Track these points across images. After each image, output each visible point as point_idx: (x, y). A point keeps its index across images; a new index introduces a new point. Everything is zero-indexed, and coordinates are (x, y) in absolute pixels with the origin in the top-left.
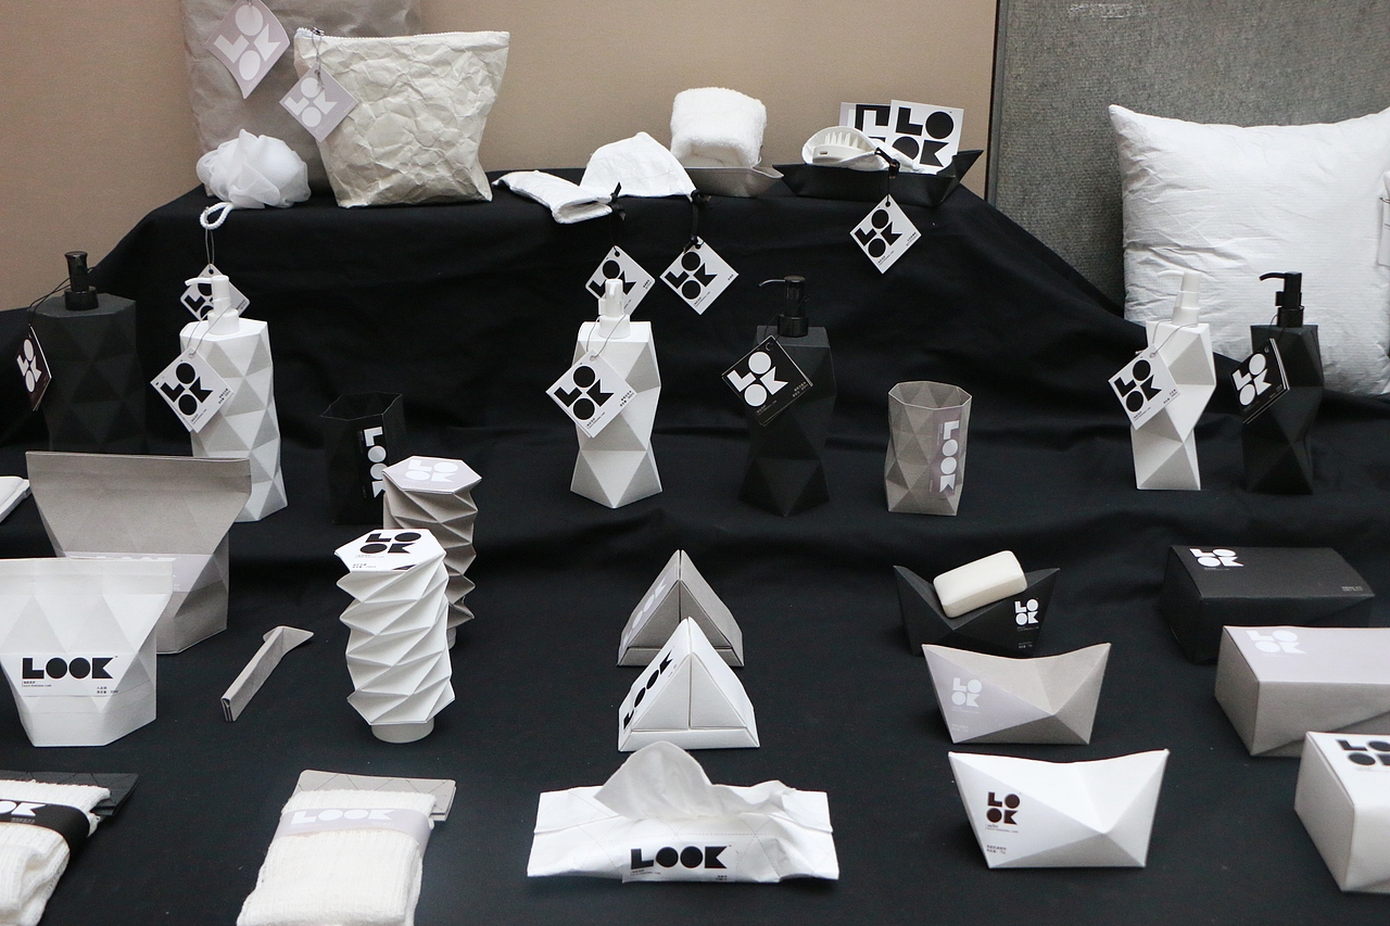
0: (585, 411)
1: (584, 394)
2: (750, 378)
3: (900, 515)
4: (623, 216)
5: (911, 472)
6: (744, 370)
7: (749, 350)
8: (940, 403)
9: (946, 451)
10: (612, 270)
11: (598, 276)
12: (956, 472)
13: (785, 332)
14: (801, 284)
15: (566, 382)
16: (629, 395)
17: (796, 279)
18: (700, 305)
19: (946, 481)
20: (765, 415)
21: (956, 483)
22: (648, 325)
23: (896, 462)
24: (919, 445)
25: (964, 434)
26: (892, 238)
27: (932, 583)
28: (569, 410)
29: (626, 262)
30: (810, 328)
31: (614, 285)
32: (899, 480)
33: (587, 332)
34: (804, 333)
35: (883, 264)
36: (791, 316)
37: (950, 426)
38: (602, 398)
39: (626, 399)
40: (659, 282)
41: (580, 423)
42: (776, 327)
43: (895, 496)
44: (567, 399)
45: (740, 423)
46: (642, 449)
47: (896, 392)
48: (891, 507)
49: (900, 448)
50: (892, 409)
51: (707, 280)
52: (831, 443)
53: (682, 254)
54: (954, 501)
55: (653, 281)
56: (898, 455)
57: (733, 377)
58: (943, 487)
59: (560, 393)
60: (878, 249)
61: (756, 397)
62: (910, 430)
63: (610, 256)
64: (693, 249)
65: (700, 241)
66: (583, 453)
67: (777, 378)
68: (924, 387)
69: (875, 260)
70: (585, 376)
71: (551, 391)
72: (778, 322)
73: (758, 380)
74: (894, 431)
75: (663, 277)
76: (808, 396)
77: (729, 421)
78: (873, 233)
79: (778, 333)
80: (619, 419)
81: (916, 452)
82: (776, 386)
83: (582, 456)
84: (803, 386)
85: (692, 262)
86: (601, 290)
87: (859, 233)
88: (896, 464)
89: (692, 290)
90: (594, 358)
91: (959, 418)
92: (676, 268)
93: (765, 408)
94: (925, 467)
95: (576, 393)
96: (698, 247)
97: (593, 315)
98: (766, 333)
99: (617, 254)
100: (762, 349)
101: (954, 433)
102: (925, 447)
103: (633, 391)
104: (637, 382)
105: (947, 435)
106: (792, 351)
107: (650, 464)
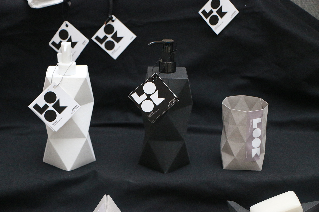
0: (51, 116)
1: (51, 107)
2: (144, 96)
3: (230, 171)
4: (70, 4)
5: (235, 147)
6: (140, 93)
7: (143, 81)
8: (251, 107)
9: (254, 135)
10: (64, 35)
11: (56, 38)
12: (261, 146)
13: (163, 71)
14: (171, 44)
15: (40, 101)
16: (76, 107)
17: (169, 41)
18: (115, 53)
19: (255, 151)
20: (153, 117)
21: (261, 152)
22: (86, 67)
23: (227, 140)
24: (239, 132)
25: (265, 125)
26: (222, 14)
27: (249, 210)
28: (42, 117)
29: (72, 31)
30: (177, 68)
31: (66, 44)
32: (229, 151)
33: (51, 71)
34: (174, 71)
35: (218, 29)
36: (166, 61)
37: (256, 121)
38: (61, 109)
39: (75, 109)
40: (91, 42)
41: (49, 124)
42: (158, 67)
43: (227, 161)
44: (41, 110)
45: (139, 120)
46: (83, 137)
47: (226, 102)
48: (224, 168)
49: (229, 133)
50: (224, 112)
51: (118, 39)
52: (190, 130)
53: (104, 26)
54: (260, 163)
55: (87, 41)
56: (228, 138)
57: (135, 96)
58: (253, 155)
59: (36, 107)
60: (214, 21)
61: (147, 107)
62: (234, 123)
63: (63, 27)
64: (110, 23)
65: (114, 18)
66: (50, 140)
67: (159, 96)
68: (242, 99)
69: (213, 27)
70: (51, 97)
71: (31, 106)
72: (159, 65)
73: (149, 97)
74: (225, 124)
75: (93, 38)
76: (177, 106)
77: (133, 119)
78: (211, 12)
79: (159, 71)
80: (71, 121)
81: (238, 136)
82: (159, 101)
83: (50, 143)
84: (174, 101)
85: (109, 30)
86: (58, 46)
87: (204, 12)
88: (227, 143)
89: (110, 46)
90: (55, 87)
91: (262, 116)
92: (101, 33)
93: (153, 113)
94: (243, 144)
95: (46, 107)
96: (113, 21)
97: (55, 62)
98: (152, 71)
99: (67, 26)
100: (151, 80)
101: (259, 125)
102: (243, 133)
103: (78, 105)
104: (80, 100)
105: (255, 126)
106: (168, 81)
107: (89, 146)
